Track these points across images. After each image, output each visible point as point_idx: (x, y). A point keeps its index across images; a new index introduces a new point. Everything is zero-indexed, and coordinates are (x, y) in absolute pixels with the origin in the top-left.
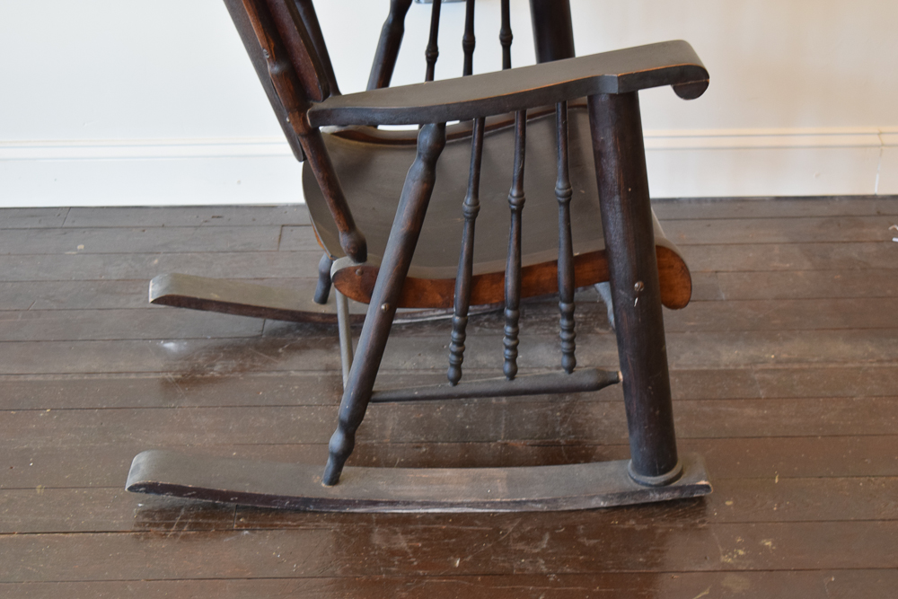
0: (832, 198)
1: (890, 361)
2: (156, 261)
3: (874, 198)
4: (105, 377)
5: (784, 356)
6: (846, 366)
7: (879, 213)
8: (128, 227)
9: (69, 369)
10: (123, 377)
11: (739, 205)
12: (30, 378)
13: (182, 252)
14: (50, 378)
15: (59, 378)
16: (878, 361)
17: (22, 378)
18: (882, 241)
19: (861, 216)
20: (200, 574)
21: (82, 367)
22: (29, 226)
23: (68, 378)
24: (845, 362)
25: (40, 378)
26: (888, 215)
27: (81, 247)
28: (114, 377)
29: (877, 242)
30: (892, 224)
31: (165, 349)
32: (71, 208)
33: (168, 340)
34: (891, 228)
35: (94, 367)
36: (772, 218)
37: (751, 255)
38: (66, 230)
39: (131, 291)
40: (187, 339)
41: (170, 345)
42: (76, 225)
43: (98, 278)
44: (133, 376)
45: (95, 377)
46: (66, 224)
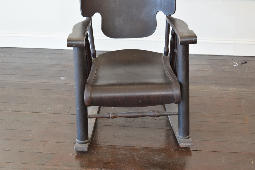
0: (222, 56)
1: (223, 91)
2: (63, 61)
3: (233, 56)
4: (47, 83)
5: (199, 88)
6: (213, 91)
7: (232, 59)
8: (58, 54)
9: (40, 81)
10: (51, 84)
11: (200, 56)
12: (31, 83)
13: (69, 59)
14: (35, 83)
15: (37, 83)
16: (221, 91)
17: (29, 83)
18: (231, 66)
19: (228, 60)
20: (59, 122)
21: (43, 81)
22: (36, 52)
23: (39, 83)
24: (213, 90)
25: (33, 83)
26: (234, 60)
27: (47, 57)
28: (49, 83)
29: (230, 66)
30: (234, 62)
31: (61, 79)
32: (46, 49)
33: (62, 77)
34: (234, 63)
35: (45, 81)
36: (206, 59)
37: (199, 67)
38: (44, 53)
39: (56, 66)
40: (66, 77)
41: (62, 78)
42: (47, 52)
43: (49, 63)
44: (53, 84)
45: (45, 83)
46: (45, 52)
